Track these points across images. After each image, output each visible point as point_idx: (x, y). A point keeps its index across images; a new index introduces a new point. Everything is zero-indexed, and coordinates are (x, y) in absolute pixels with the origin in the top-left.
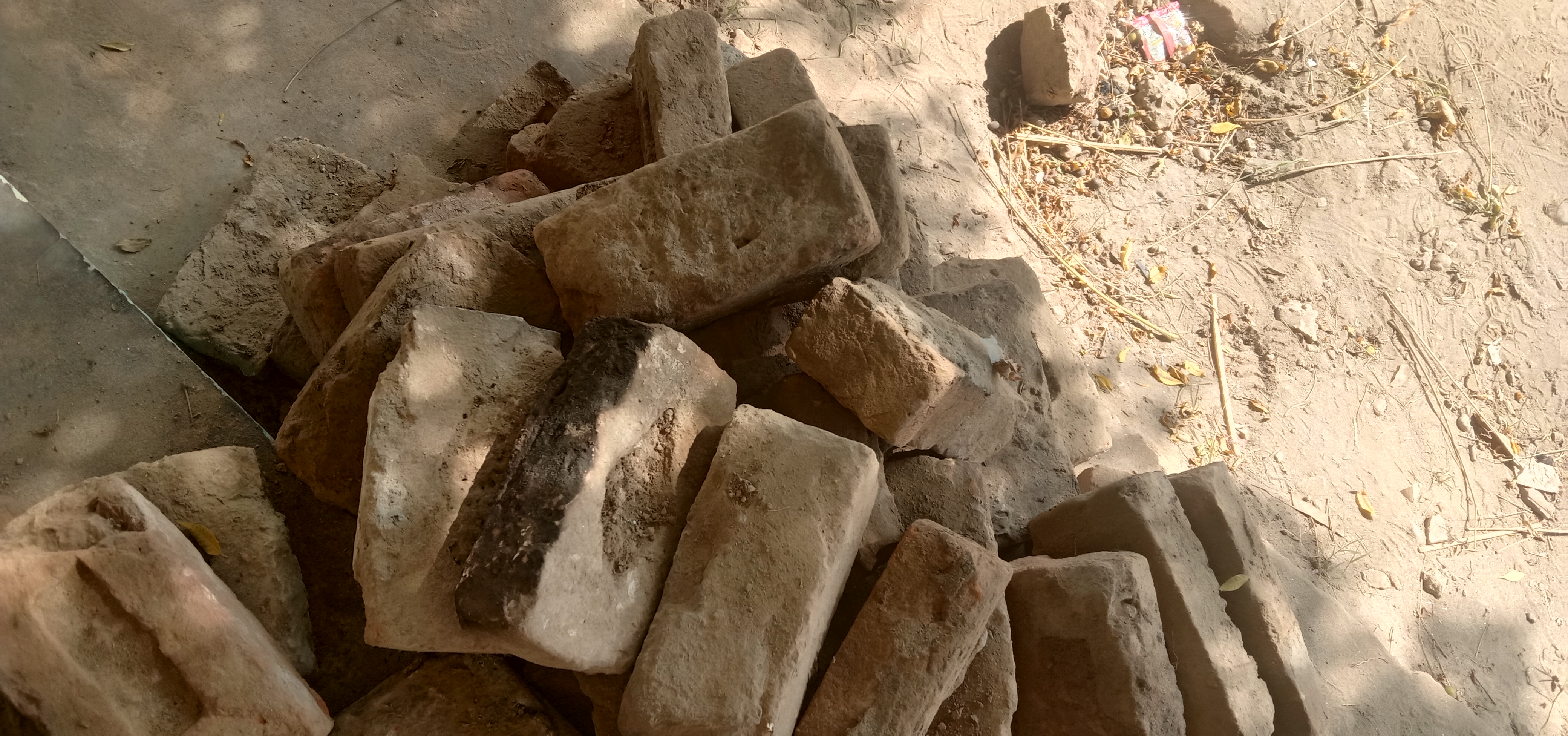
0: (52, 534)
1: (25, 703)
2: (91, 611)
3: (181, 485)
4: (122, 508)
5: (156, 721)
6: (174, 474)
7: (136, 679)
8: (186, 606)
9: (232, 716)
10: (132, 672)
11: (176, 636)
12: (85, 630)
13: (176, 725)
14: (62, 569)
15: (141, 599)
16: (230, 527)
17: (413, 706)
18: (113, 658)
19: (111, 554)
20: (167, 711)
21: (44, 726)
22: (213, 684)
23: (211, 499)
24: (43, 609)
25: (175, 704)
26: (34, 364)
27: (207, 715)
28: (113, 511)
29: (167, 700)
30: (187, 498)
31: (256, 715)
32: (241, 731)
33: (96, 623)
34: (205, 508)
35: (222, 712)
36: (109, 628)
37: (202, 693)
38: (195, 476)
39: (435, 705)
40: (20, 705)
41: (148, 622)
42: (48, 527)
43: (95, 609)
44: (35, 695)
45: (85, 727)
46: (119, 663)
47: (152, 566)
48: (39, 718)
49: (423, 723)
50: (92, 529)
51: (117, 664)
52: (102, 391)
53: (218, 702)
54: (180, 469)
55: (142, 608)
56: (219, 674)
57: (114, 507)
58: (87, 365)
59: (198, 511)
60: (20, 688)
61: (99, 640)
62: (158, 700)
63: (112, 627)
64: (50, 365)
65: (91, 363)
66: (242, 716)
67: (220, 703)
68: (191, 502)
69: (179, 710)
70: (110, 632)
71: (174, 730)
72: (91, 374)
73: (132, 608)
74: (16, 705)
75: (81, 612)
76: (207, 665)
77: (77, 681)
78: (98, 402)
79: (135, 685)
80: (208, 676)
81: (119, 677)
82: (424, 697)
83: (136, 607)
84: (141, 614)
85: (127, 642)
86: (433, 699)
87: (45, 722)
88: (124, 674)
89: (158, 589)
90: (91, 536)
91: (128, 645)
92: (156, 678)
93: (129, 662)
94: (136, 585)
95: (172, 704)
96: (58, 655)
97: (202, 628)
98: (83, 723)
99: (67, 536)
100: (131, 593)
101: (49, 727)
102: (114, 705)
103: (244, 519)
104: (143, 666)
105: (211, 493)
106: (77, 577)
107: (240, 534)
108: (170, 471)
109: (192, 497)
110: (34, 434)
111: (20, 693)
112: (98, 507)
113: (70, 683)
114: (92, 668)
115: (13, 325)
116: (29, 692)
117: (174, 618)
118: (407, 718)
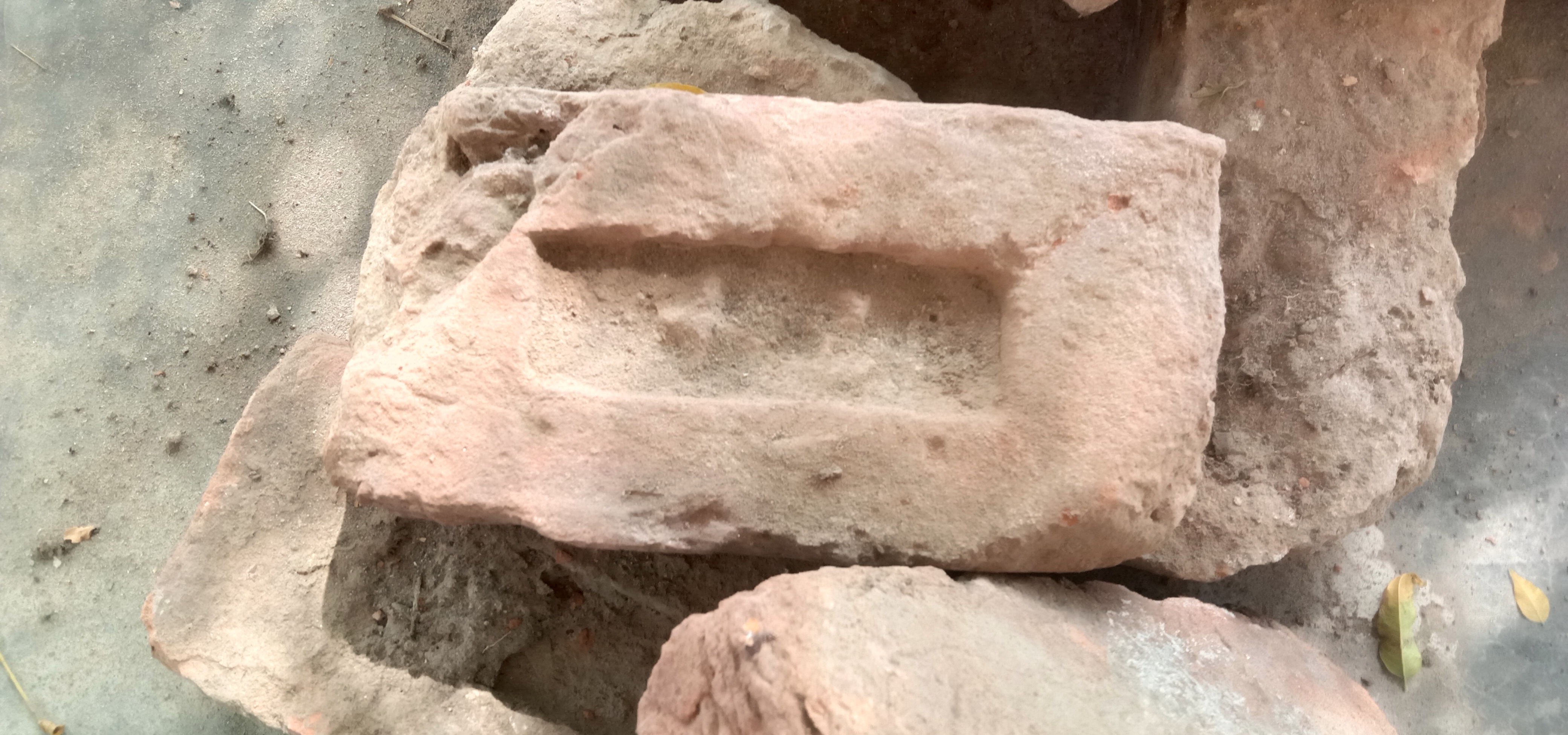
0: (442, 255)
1: (693, 532)
2: (640, 304)
3: (545, 60)
4: (507, 113)
5: (935, 371)
6: (518, 55)
7: (829, 338)
8: (794, 141)
9: (1058, 242)
10: (810, 333)
11: (829, 203)
12: (662, 342)
13: (972, 349)
14: (523, 275)
15: (706, 198)
16: (688, 53)
17: (1240, 59)
18: (759, 342)
19: (578, 176)
20: (933, 341)
21: (766, 535)
22: (975, 218)
23: (610, 46)
24: (560, 369)
25: (933, 318)
26: (151, 175)
27: (1013, 281)
28: (498, 131)
29: (913, 325)
30: (575, 70)
31: (1098, 203)
32: (1103, 251)
33: (671, 313)
34: (618, 61)
35: (1037, 250)
36: (700, 300)
37: (972, 251)
38: (552, 28)
39: (1270, 28)
40: (690, 542)
41: (759, 222)
42: (422, 248)
43: (642, 296)
44: (697, 504)
45: (837, 477)
46: (773, 339)
47: (669, 127)
48: (744, 531)
49: (1282, 66)
50: (499, 184)
51: (772, 346)
52: (280, 124)
53: (1014, 237)
54: (518, 41)
55: (722, 211)
56: (969, 193)
57: (495, 123)
58: (224, 110)
59: (613, 74)
60: (661, 514)
61: (704, 334)
62: (899, 337)
63: (703, 295)
64: (175, 156)
65: (227, 103)
66: (1076, 227)
67: (1019, 236)
68: (589, 71)
69: (950, 323)
70: (709, 306)
71: (978, 358)
72: (241, 116)
73: (708, 226)
74: (683, 546)
75: (626, 323)
76: (931, 197)
77: (742, 418)
78: (291, 142)
79: (838, 350)
80: (953, 213)
81: (796, 362)
82: (1240, 32)
83: (712, 219)
84: (734, 220)
85: (753, 296)
86: (1258, 24)
87: (762, 527)
88: (799, 351)
89: (720, 157)
90: (509, 197)
91: (760, 299)
92: (860, 306)
93: (787, 323)
94: (675, 183)
95: (929, 325)
96: (664, 410)
97: (860, 147)
98: (827, 472)
99: (470, 231)
100: (681, 205)
101: (777, 530)
102: (841, 405)
103: (693, 24)
104: (819, 308)
105: (603, 35)
106: (557, 274)
107: (713, 49)
108: (508, 57)
109: (581, 63)
110: (253, 263)
111: (668, 521)
112: (468, 152)
113: (735, 433)
114: (740, 385)
115: (69, 153)
116: (683, 509)
117: (794, 177)
118: (1252, 80)
